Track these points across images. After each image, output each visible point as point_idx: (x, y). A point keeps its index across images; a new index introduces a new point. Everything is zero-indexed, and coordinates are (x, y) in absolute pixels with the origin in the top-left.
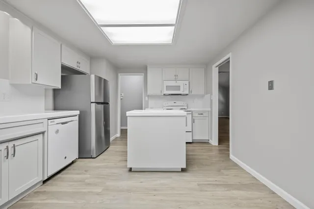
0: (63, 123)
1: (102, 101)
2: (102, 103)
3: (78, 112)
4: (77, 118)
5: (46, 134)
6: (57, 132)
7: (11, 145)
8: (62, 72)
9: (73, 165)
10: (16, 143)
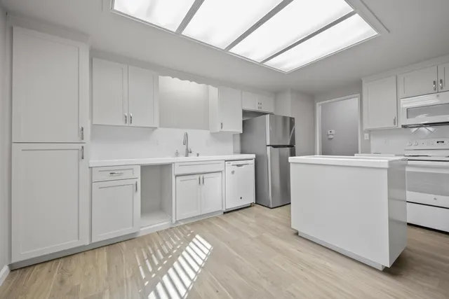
0: (238, 166)
1: (289, 144)
2: (288, 146)
3: (253, 156)
4: (253, 161)
5: (224, 173)
6: (233, 172)
7: (201, 176)
8: (243, 116)
9: (249, 208)
10: (205, 176)
